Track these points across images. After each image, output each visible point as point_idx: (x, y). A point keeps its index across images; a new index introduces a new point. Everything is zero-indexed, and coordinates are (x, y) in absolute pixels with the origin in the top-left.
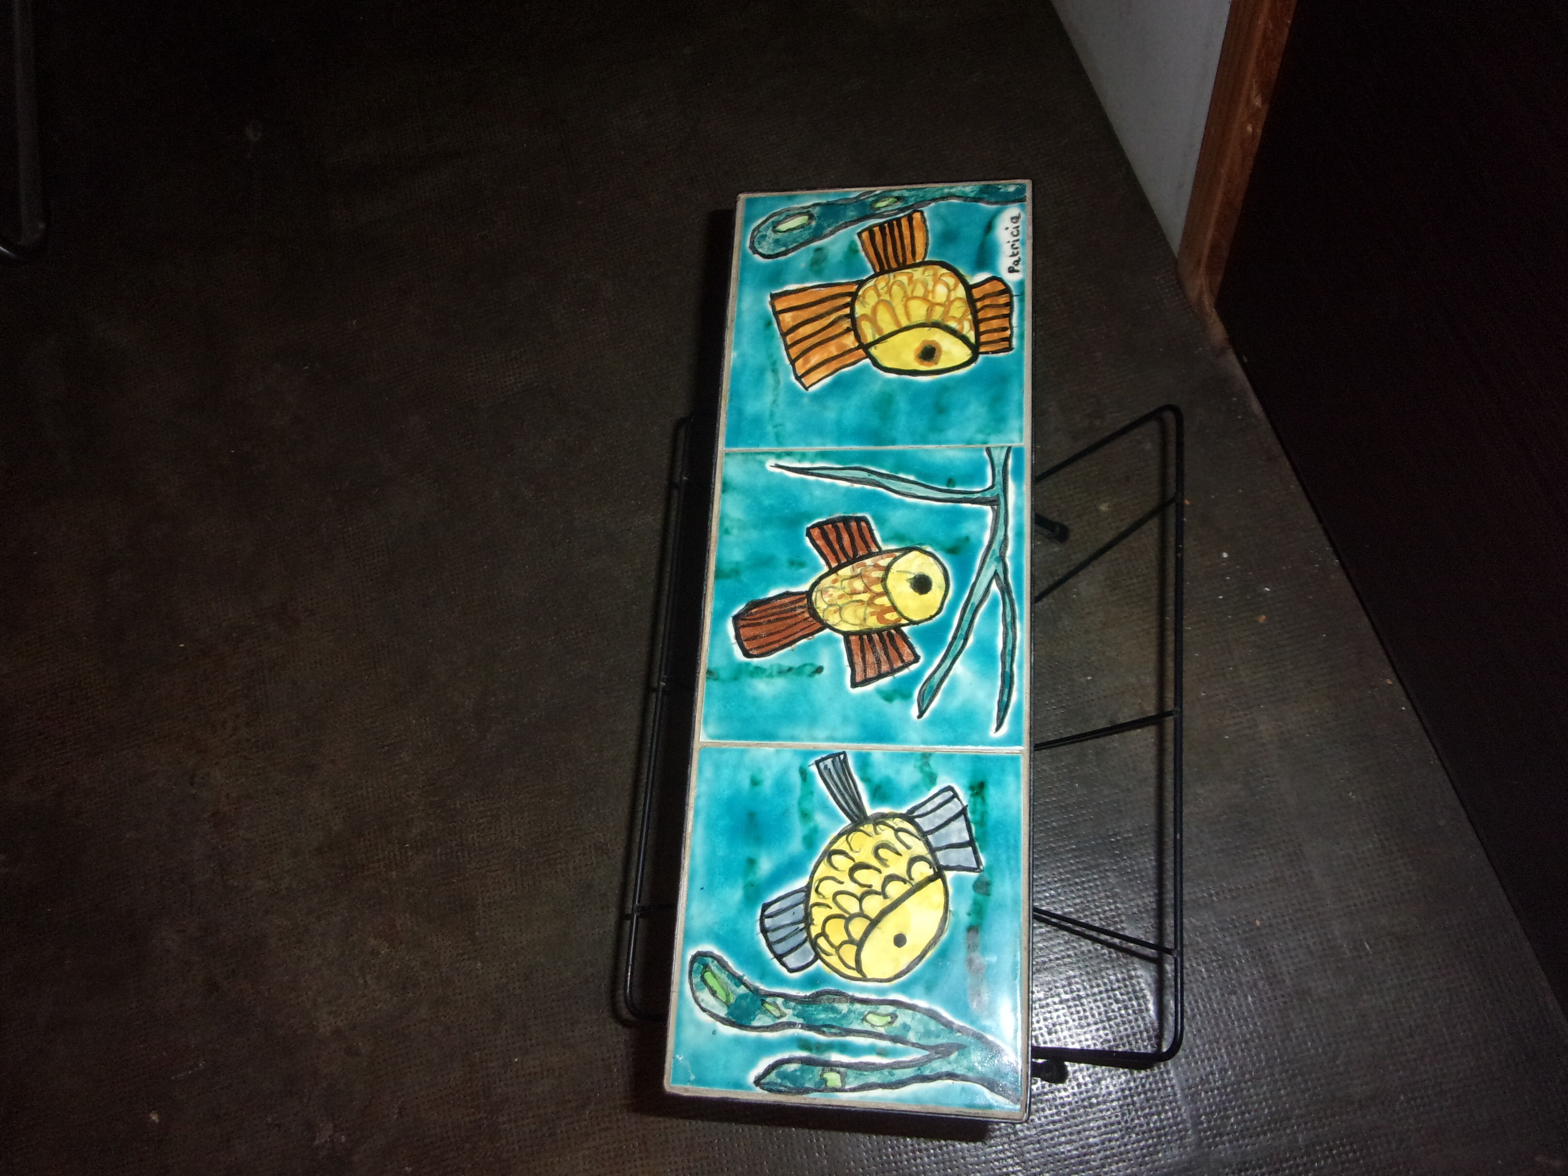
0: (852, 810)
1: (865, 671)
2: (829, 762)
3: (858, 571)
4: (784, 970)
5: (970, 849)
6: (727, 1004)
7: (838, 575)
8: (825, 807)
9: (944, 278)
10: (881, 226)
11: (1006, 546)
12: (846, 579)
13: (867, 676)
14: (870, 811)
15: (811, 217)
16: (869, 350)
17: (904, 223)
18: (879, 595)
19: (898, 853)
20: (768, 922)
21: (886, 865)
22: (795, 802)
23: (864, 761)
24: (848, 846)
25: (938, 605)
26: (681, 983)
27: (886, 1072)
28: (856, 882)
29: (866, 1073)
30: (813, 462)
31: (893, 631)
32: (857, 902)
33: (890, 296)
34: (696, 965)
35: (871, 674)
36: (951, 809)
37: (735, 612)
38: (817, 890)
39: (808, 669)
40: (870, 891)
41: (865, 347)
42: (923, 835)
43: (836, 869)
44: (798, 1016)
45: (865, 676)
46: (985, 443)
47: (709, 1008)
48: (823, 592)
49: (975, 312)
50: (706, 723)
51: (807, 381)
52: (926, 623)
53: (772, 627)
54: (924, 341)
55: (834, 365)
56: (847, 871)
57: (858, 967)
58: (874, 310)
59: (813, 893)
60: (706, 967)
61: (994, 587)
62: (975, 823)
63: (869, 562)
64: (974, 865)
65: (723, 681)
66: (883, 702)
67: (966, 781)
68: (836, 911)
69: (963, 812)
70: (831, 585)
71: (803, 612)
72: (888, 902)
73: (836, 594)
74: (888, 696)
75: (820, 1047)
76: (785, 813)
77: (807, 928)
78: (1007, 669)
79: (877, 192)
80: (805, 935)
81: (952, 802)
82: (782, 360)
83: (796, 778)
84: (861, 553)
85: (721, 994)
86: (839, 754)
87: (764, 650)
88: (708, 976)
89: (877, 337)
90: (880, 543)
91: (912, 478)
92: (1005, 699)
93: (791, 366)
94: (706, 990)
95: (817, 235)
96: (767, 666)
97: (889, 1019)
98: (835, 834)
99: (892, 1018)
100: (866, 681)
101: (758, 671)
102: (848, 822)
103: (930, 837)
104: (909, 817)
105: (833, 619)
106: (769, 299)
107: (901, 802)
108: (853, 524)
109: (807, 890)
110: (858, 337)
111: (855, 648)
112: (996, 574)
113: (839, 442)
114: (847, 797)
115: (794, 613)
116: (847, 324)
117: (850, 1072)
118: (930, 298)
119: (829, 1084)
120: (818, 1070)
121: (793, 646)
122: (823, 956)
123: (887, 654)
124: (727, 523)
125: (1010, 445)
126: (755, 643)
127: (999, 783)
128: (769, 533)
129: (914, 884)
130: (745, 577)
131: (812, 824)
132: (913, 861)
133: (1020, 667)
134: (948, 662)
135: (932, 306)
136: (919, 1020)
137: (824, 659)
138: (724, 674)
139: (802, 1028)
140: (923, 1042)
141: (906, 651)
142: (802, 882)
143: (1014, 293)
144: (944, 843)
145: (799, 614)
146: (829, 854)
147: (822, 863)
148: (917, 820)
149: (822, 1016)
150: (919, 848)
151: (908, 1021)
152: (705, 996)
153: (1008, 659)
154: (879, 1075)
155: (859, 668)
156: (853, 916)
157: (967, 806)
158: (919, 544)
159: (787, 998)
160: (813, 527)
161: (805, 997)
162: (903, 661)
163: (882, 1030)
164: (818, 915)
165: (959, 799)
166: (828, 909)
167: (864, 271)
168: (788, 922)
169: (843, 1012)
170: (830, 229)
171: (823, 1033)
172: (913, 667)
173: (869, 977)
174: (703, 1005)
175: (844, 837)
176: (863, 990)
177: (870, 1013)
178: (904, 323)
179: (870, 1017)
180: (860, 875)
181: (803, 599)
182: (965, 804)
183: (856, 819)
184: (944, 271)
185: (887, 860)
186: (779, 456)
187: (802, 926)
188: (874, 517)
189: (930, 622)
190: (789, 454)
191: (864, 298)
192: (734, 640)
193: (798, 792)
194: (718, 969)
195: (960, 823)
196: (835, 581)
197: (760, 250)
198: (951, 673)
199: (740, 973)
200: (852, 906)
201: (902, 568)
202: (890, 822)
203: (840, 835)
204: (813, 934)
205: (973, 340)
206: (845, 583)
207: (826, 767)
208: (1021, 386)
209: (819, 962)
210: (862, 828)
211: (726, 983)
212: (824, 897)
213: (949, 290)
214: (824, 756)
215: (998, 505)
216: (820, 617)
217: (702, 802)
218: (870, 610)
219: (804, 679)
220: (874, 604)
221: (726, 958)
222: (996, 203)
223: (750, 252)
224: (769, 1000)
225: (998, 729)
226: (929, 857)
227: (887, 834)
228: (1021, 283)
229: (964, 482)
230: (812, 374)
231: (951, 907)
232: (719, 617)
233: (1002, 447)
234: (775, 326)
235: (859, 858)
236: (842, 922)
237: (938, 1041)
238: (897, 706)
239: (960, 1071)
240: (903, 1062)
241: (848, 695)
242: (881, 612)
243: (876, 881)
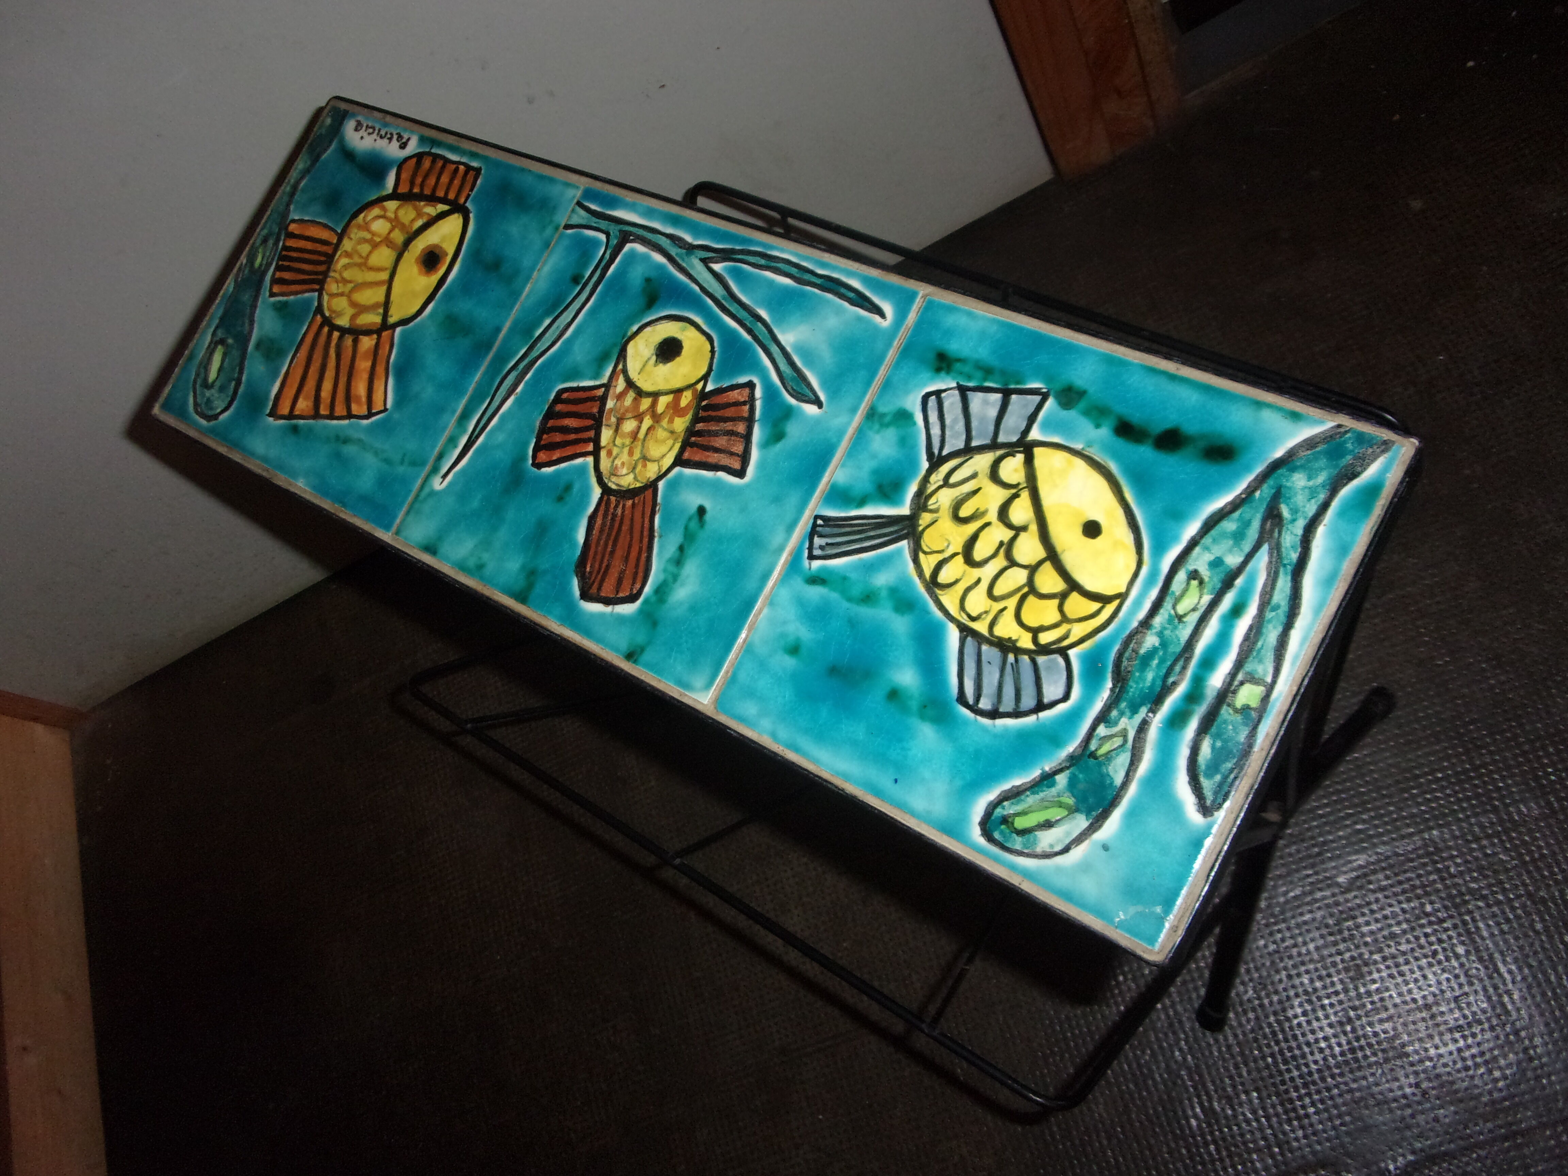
0: (891, 533)
1: (732, 454)
2: (817, 541)
3: (613, 420)
4: (1061, 707)
5: (1014, 397)
6: (1073, 811)
7: (604, 447)
8: (871, 568)
9: (369, 218)
10: (279, 268)
11: (680, 239)
12: (615, 438)
13: (740, 453)
14: (905, 510)
15: (222, 342)
16: (389, 324)
17: (291, 243)
18: (654, 404)
19: (975, 492)
20: (985, 704)
21: (984, 513)
22: (845, 604)
23: (839, 496)
24: (936, 555)
25: (703, 338)
26: (1013, 868)
27: (1269, 615)
28: (986, 561)
29: (1260, 644)
30: (465, 431)
31: (704, 403)
32: (1015, 569)
33: (350, 282)
34: (997, 835)
35: (739, 448)
36: (952, 404)
37: (577, 592)
38: (973, 619)
39: (694, 524)
40: (1007, 548)
41: (385, 326)
42: (968, 451)
43: (956, 582)
44: (1134, 710)
45: (738, 455)
46: (557, 228)
47: (1067, 842)
48: (614, 473)
49: (421, 197)
50: (687, 686)
51: (378, 406)
52: (715, 360)
53: (620, 553)
54: (417, 260)
55: (380, 369)
56: (967, 567)
57: (1104, 599)
58: (353, 304)
59: (975, 626)
60: (1005, 820)
61: (717, 267)
62: (985, 380)
63: (610, 404)
64: (1038, 398)
65: (649, 643)
66: (779, 446)
67: (926, 375)
68: (1011, 603)
69: (963, 391)
70: (611, 459)
71: (624, 506)
72: (1034, 528)
73: (625, 457)
74: (776, 436)
75: (1193, 697)
76: (852, 622)
77: (1019, 651)
78: (818, 281)
79: (245, 261)
80: (1026, 658)
81: (944, 401)
82: (342, 427)
83: (816, 592)
84: (595, 410)
85: (1054, 814)
86: (815, 525)
87: (641, 575)
88: (1020, 823)
89: (381, 311)
90: (598, 383)
91: (547, 322)
92: (851, 295)
93: (352, 420)
94: (1039, 834)
95: (243, 340)
96: (662, 577)
97: (1194, 583)
98: (911, 565)
99: (1194, 579)
100: (745, 458)
101: (661, 591)
102: (905, 543)
103: (974, 443)
104: (936, 462)
105: (652, 471)
106: (271, 419)
107: (913, 464)
108: (559, 407)
109: (966, 631)
110: (368, 332)
111: (699, 456)
112: (704, 261)
113: (460, 393)
114: (872, 533)
115: (618, 519)
116: (348, 341)
117: (1248, 667)
118: (378, 240)
119: (1254, 703)
120: (1225, 712)
121: (656, 534)
122: (1066, 643)
123: (726, 420)
124: (471, 563)
125: (575, 201)
126: (626, 583)
127: (949, 333)
128: (510, 514)
129: (1025, 485)
130: (544, 563)
131: (884, 593)
132: (994, 475)
133: (824, 265)
134: (774, 349)
135: (387, 241)
136: (1214, 540)
137: (693, 500)
138: (640, 639)
139: (1153, 711)
140: (1247, 547)
141: (735, 395)
142: (953, 635)
143: (427, 150)
144: (992, 428)
145: (623, 512)
146: (933, 584)
147: (941, 598)
148: (945, 453)
149: (1150, 676)
150: (982, 462)
151: (1208, 557)
152: (1047, 839)
153: (807, 277)
154: (1270, 626)
155: (725, 460)
156: (1030, 582)
157: (958, 383)
158: (623, 338)
159: (1102, 718)
160: (534, 457)
161: (1112, 690)
162: (744, 403)
163: (1207, 598)
164: (1007, 628)
165: (945, 391)
166: (1005, 612)
167: (309, 301)
168: (997, 675)
169: (1157, 644)
170: (247, 325)
171: (1175, 684)
172: (758, 393)
173: (1123, 589)
174: (1058, 848)
175: (921, 556)
176: (1138, 603)
177: (1174, 607)
178: (385, 276)
179: (1181, 609)
180: (980, 551)
181: (609, 499)
182: (954, 385)
183: (905, 531)
184: (362, 215)
185: (978, 509)
186: (435, 470)
187: (1011, 657)
188: (564, 381)
189: (716, 355)
190: (440, 457)
191: (334, 312)
192: (609, 609)
193: (834, 596)
194: (1017, 803)
195: (976, 400)
196: (609, 453)
197: (219, 410)
198: (789, 349)
199: (1036, 773)
200: (1017, 577)
201: (638, 366)
202: (931, 488)
203: (916, 561)
204: (1030, 646)
205: (446, 208)
206: (618, 441)
207: (821, 548)
208: (523, 170)
209: (1072, 653)
210: (921, 528)
211: (1042, 800)
212: (986, 612)
213: (383, 217)
214: (807, 545)
215: (631, 234)
216: (640, 487)
217: (783, 733)
218: (665, 423)
219: (702, 535)
220: (661, 414)
221: (1007, 786)
222: (331, 142)
223: (213, 423)
224: (1093, 746)
225: (882, 315)
226: (999, 453)
227: (944, 499)
228: (422, 140)
229: (585, 265)
230: (374, 397)
231: (1078, 446)
232: (572, 617)
233: (573, 211)
234: (302, 422)
235: (957, 545)
236: (1031, 599)
237: (1256, 525)
238: (794, 431)
239: (1311, 509)
240: (1265, 585)
241: (747, 486)
242: (675, 409)
243: (999, 533)
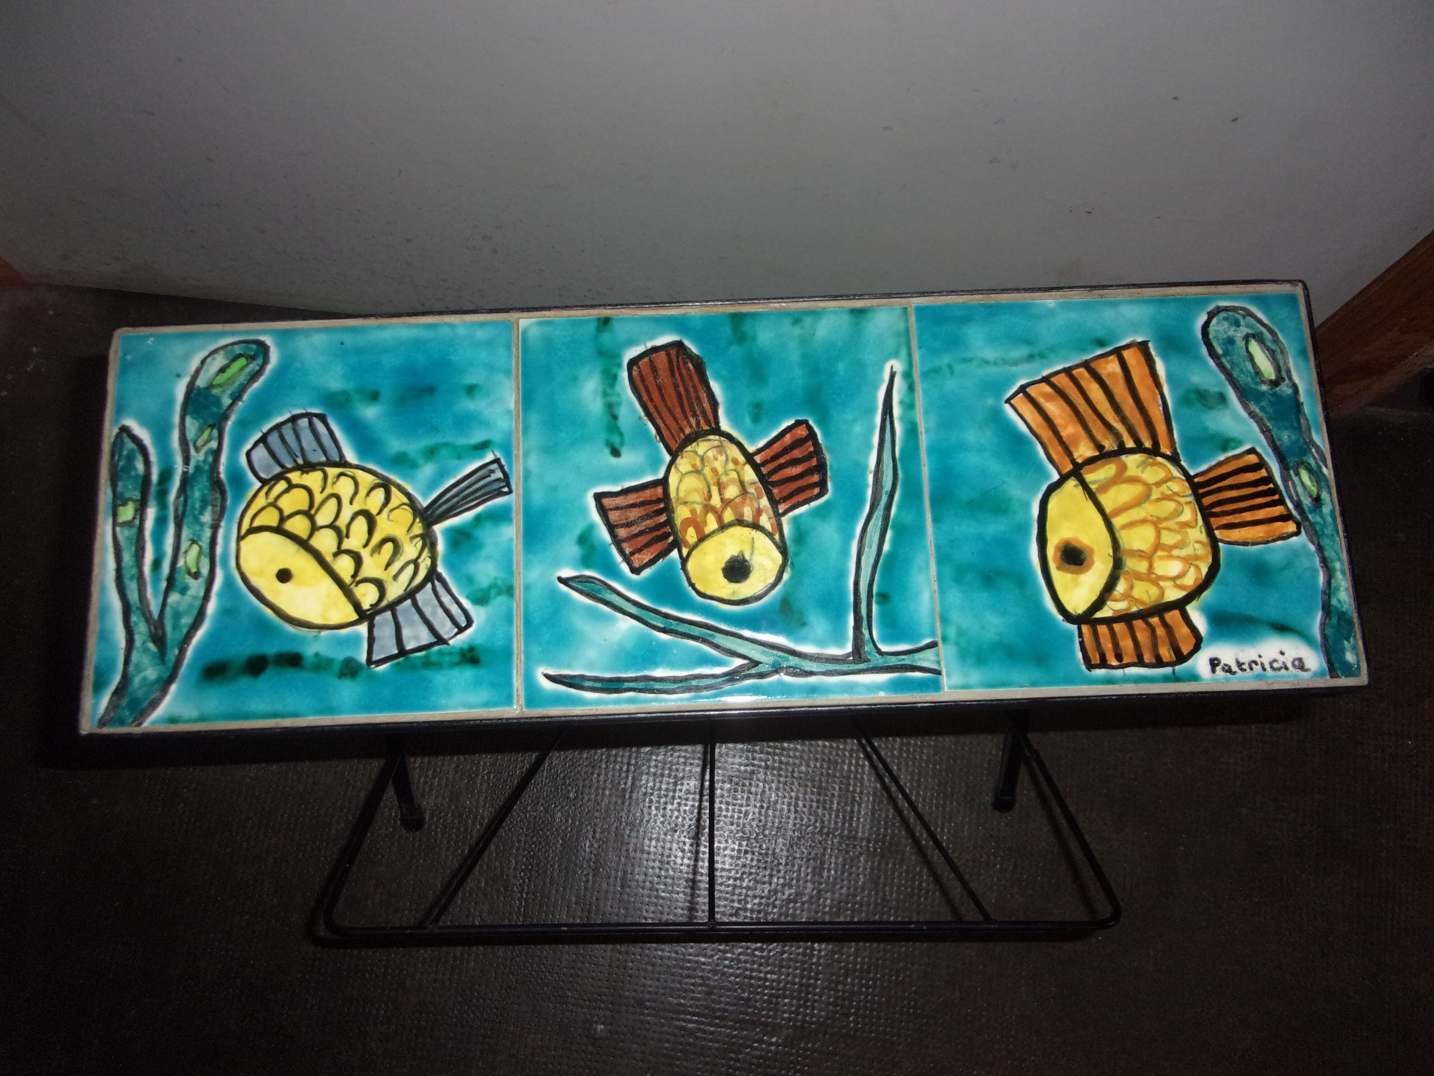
0: (440, 506)
1: (617, 508)
2: (499, 475)
3: (751, 490)
4: (248, 446)
5: (396, 651)
6: (210, 386)
7: (744, 465)
8: (442, 474)
9: (1192, 570)
10: (1269, 479)
11: (795, 675)
12: (739, 477)
13: (610, 512)
14: (438, 529)
15: (1275, 383)
16: (1073, 478)
17: (1278, 510)
18: (719, 519)
19: (388, 566)
20: (304, 422)
21: (372, 553)
22: (448, 439)
23: (500, 516)
24: (395, 506)
25: (709, 593)
26: (233, 333)
27: (134, 571)
28: (353, 518)
29: (133, 549)
30: (902, 419)
31: (671, 538)
32: (328, 522)
33: (1158, 500)
34: (254, 346)
35: (613, 516)
36: (444, 626)
37: (687, 343)
38: (342, 474)
39: (616, 440)
40: (341, 535)
41: (1075, 474)
42: (411, 594)
43: (368, 494)
44: (198, 468)
45: (611, 510)
46: (944, 639)
47: (205, 367)
48: (720, 448)
49: (1144, 615)
50: (540, 324)
51: (1019, 401)
52: (684, 578)
53: (670, 390)
54: (1092, 551)
55: (1046, 434)
56: (365, 508)
57: (253, 530)
58: (1134, 480)
59: (336, 471)
60: (252, 358)
61: (738, 662)
62: (427, 656)
63: (764, 502)
64: (375, 658)
65: (596, 338)
66: (577, 532)
67: (479, 641)
68: (318, 498)
69: (440, 640)
70: (730, 458)
71: (691, 426)
72: (329, 558)
73: (718, 465)
74: (585, 539)
75: (162, 494)
76: (435, 429)
77: (297, 468)
78: (627, 685)
79: (1325, 470)
80: (289, 466)
81: (453, 626)
82: (1048, 366)
83: (478, 437)
84: (775, 491)
85: (222, 378)
86: (508, 485)
87: (638, 382)
88: (242, 361)
89: (1093, 487)
90: (790, 514)
91: (886, 547)
92: (588, 684)
93: (1040, 377)
94: (225, 362)
95: (1244, 395)
96: (617, 388)
97: (194, 570)
98: (410, 490)
99: (195, 573)
100: (603, 511)
101: (610, 379)
102: (425, 504)
103: (409, 602)
104: (433, 575)
105: (684, 464)
106: (1139, 339)
107: (451, 566)
108: (816, 478)
109: (343, 463)
110: (1090, 461)
111: (648, 494)
112: (757, 663)
113: (932, 450)
114: (456, 500)
115: (689, 414)
116: (1109, 444)
117: (134, 531)
118: (1160, 553)
119: (121, 510)
120: (137, 495)
121: (646, 418)
122: (266, 489)
123: (641, 533)
124: (808, 321)
125: (944, 673)
126: (647, 371)
127: (478, 683)
128: (798, 374)
129: (352, 587)
130: (736, 351)
131: (421, 461)
132: (379, 584)
133: (630, 701)
134: (633, 610)
135: (1148, 557)
136: (193, 606)
137: (629, 458)
138: (606, 337)
139: (185, 474)
140: (168, 611)
141: (646, 556)
142: (351, 457)
144: (401, 619)
145: (688, 421)
146: (386, 485)
147: (374, 478)
148: (429, 585)
149: (197, 494)
150: (395, 591)
151: (192, 592)
152: (219, 361)
153: (641, 685)
154: (131, 563)
155: (620, 501)
156: (312, 519)
157: (448, 644)
158: (792, 563)
159: (217, 453)
160: (810, 428)
161: (218, 473)
162: (632, 554)
163: (181, 563)
164: (313, 480)
165: (456, 634)
166: (321, 489)
167: (1194, 461)
168: (305, 445)
169: (202, 517)
170: (1257, 410)
171: (178, 497)
172: (625, 568)
173: (242, 543)
174: (209, 360)
175: (406, 501)
176: (227, 539)
177: (201, 547)
178: (1117, 522)
179: (195, 549)
180: (361, 524)
181: (709, 425)
182: (451, 642)
183: (429, 513)
184: (1204, 570)
185: (379, 553)
186: (908, 375)
187: (300, 461)
188: (827, 503)
189: (686, 584)
190: (911, 388)
191: (1153, 465)
192: (649, 345)
193: (461, 441)
194: (250, 373)
195: (425, 637)
196: (735, 462)
197: (1214, 321)
198: (619, 615)
199: (246, 397)
200: (323, 518)
201: (758, 544)
202: (426, 553)
203: (408, 495)
204: (291, 476)
205: (1099, 615)
206: (734, 475)
207: (493, 471)
208: (1034, 684)
209: (258, 484)
210: (418, 520)
211: (234, 383)
212: (334, 483)
213: (1174, 579)
214: (506, 468)
215: (854, 662)
216: (686, 447)
217: (446, 331)
218: (699, 508)
219: (603, 436)
220: (706, 514)
221: (262, 379)
222: (1324, 636)
223: (1211, 307)
224: (215, 432)
225: (547, 676)
226: (384, 603)
227: (410, 550)
228: (1194, 677)
229: (883, 615)
230: (1030, 406)
231: (324, 633)
232: (680, 324)
233: (939, 663)
234: (1099, 352)
235: (382, 521)
236: (305, 507)
237: (169, 629)
238: (573, 550)
239: (135, 657)
240: (145, 590)
241: (585, 490)
242: (697, 524)
243: (354, 542)
